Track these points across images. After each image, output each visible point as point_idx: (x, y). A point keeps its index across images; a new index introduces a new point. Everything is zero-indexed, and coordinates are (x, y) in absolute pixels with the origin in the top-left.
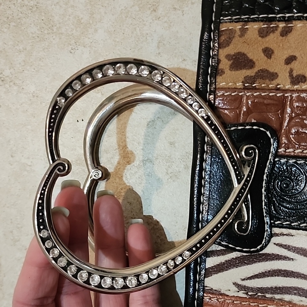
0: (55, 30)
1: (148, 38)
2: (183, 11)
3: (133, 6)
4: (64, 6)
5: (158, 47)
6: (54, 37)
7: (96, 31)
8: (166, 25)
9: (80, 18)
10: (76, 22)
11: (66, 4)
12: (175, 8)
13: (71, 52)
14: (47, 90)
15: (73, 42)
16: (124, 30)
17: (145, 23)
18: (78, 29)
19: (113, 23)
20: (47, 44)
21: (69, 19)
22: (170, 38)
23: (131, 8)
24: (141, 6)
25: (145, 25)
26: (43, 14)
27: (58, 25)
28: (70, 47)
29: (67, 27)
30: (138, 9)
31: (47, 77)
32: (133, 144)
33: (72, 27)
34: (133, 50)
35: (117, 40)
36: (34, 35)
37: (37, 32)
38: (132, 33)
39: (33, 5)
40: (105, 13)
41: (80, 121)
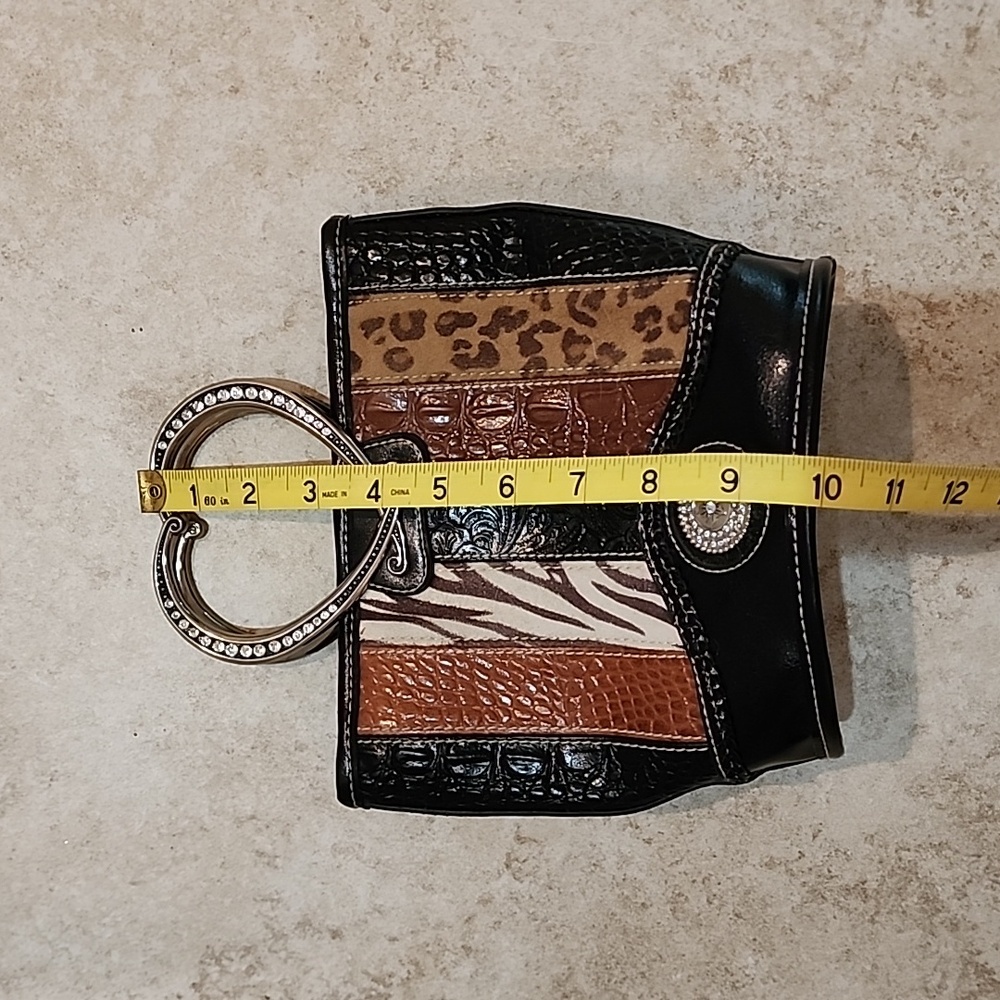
0: (99, 186)
1: (248, 214)
2: (302, 180)
3: (227, 163)
4: (115, 149)
5: (264, 230)
6: (97, 197)
7: (167, 194)
8: (276, 197)
9: (142, 171)
10: (134, 176)
11: (119, 147)
12: (290, 174)
13: (125, 224)
14: (84, 278)
15: (129, 207)
16: (212, 198)
17: (244, 190)
18: (137, 188)
19: (195, 185)
20: (85, 207)
21: (123, 171)
22: (282, 218)
23: (224, 165)
24: (239, 164)
25: (244, 193)
26: (79, 158)
27: (104, 179)
28: (124, 214)
29: (121, 184)
30: (234, 169)
31: (84, 258)
32: (221, 370)
33: (128, 183)
34: (224, 229)
35: (201, 212)
36: (63, 190)
37: (68, 185)
38: (224, 203)
39: (61, 141)
40: (183, 168)
41: (137, 330)
